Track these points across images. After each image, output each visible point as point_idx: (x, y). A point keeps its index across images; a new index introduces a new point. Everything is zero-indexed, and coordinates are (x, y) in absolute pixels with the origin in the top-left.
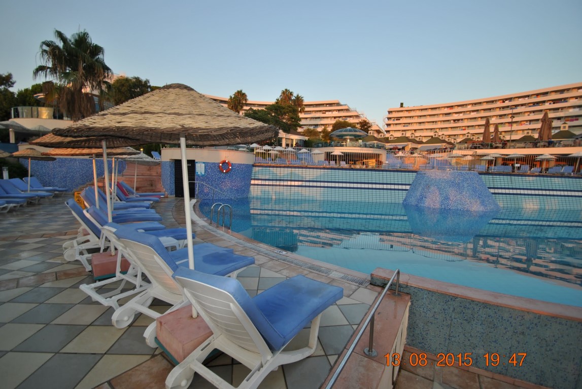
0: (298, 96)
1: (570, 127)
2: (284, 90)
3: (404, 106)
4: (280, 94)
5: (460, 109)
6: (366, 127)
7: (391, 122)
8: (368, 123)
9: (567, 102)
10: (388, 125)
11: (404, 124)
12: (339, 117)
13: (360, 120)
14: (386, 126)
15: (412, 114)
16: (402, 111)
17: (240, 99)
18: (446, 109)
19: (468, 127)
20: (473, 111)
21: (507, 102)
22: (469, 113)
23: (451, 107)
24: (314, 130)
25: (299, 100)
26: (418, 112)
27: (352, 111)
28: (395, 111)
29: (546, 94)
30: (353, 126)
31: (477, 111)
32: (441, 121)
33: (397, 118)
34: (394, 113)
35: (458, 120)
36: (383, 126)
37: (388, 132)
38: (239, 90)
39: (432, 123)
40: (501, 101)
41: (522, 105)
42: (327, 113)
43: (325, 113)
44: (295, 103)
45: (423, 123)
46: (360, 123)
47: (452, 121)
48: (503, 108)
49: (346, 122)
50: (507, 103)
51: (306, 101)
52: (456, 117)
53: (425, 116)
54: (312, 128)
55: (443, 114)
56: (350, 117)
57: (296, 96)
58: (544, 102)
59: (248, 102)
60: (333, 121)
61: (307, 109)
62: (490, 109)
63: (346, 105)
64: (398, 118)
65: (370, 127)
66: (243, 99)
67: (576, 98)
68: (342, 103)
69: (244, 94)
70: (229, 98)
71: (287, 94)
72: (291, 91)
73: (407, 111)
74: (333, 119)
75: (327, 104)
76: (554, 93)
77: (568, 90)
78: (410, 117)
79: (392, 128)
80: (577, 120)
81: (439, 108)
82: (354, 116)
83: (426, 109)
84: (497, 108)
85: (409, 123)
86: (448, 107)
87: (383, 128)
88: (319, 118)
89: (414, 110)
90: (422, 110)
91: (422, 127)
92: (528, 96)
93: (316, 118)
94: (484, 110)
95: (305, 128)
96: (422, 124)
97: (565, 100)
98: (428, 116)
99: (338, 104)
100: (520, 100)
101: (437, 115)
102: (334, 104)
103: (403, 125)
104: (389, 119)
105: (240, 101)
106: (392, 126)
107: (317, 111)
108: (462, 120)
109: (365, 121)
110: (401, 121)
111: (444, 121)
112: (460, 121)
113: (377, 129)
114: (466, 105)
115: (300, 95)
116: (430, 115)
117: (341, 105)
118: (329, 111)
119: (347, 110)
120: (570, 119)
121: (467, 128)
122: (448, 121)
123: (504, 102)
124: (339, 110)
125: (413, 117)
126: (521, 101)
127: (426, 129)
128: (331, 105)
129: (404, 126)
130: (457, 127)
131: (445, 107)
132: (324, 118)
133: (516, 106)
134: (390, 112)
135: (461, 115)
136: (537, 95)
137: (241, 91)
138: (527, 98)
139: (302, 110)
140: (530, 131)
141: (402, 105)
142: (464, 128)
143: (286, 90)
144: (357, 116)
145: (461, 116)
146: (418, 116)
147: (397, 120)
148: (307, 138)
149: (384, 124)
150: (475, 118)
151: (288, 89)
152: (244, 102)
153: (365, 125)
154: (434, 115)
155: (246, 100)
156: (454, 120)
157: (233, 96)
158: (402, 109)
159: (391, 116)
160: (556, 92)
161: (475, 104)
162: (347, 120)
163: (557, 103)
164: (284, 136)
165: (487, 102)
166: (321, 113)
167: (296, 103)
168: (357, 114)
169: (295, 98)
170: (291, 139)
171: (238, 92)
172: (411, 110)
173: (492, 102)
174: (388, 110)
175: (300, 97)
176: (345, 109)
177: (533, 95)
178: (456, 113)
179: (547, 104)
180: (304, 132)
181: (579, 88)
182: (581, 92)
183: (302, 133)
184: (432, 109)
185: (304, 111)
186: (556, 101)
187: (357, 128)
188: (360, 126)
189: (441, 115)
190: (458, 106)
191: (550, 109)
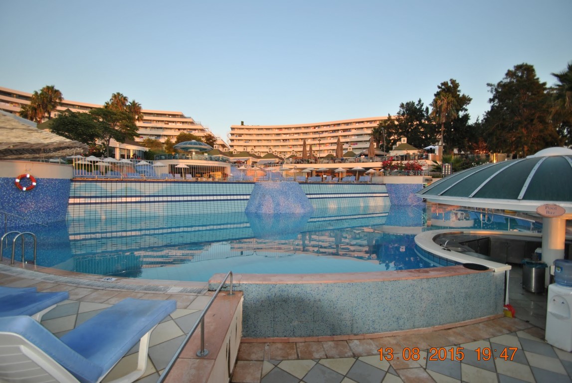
0: (134, 102)
1: (353, 149)
2: (116, 94)
3: (244, 124)
4: (111, 98)
5: (286, 131)
6: (211, 141)
7: (234, 137)
8: (213, 137)
10: (232, 140)
11: (246, 140)
12: (184, 129)
13: (206, 134)
14: (230, 141)
15: (251, 132)
16: (243, 129)
17: (51, 97)
18: (277, 130)
19: (293, 145)
20: (296, 133)
21: (317, 128)
22: (293, 134)
23: (280, 129)
24: (155, 140)
25: (135, 107)
26: (256, 130)
27: (197, 124)
28: (237, 128)
29: (339, 124)
30: (198, 139)
31: (298, 133)
32: (274, 140)
33: (239, 134)
34: (236, 130)
35: (286, 140)
36: (228, 141)
37: (232, 146)
38: (50, 85)
39: (267, 141)
40: (313, 127)
41: (326, 131)
42: (170, 124)
43: (168, 124)
44: (130, 110)
45: (261, 140)
46: (206, 136)
48: (315, 132)
49: (191, 135)
50: (317, 129)
51: (144, 109)
52: (284, 137)
53: (261, 134)
54: (153, 138)
55: (275, 134)
56: (195, 130)
57: (131, 102)
58: (338, 130)
59: (63, 102)
60: (178, 133)
61: (146, 117)
62: (306, 133)
63: (190, 118)
64: (240, 135)
65: (215, 141)
66: (56, 97)
67: (355, 129)
68: (186, 116)
69: (57, 92)
70: (33, 93)
71: (119, 99)
72: (124, 96)
73: (247, 129)
74: (177, 130)
75: (169, 115)
77: (351, 123)
78: (250, 134)
79: (235, 143)
80: (357, 144)
81: (272, 129)
82: (199, 129)
83: (262, 129)
84: (311, 132)
85: (250, 140)
87: (228, 143)
88: (161, 128)
89: (253, 129)
90: (259, 129)
91: (260, 143)
92: (329, 125)
93: (158, 128)
94: (303, 133)
95: (145, 138)
97: (349, 130)
98: (264, 135)
99: (182, 116)
100: (325, 127)
101: (271, 134)
102: (178, 115)
104: (232, 134)
105: (51, 99)
106: (235, 141)
107: (159, 121)
108: (289, 140)
109: (210, 136)
110: (243, 137)
111: (276, 140)
113: (222, 143)
114: (290, 128)
115: (136, 102)
117: (185, 118)
118: (173, 122)
119: (192, 123)
120: (353, 143)
121: (292, 147)
122: (279, 140)
123: (315, 128)
124: (183, 122)
125: (252, 134)
126: (325, 129)
127: (263, 146)
128: (174, 116)
129: (245, 142)
130: (286, 146)
131: (276, 129)
132: (166, 128)
133: (323, 132)
134: (233, 129)
135: (288, 136)
136: (334, 125)
137: (53, 87)
138: (328, 127)
139: (140, 119)
140: (331, 151)
141: (242, 123)
142: (290, 146)
143: (119, 94)
144: (202, 130)
145: (287, 137)
146: (256, 134)
148: (147, 149)
149: (228, 139)
150: (297, 139)
151: (121, 93)
152: (57, 101)
153: (211, 139)
154: (268, 134)
155: (60, 99)
156: (283, 140)
157: (39, 92)
158: (242, 127)
159: (233, 132)
160: (344, 124)
161: (297, 128)
162: (192, 133)
164: (117, 146)
165: (304, 127)
166: (164, 123)
167: (132, 110)
168: (202, 128)
169: (130, 104)
170: (127, 150)
171: (48, 88)
172: (251, 129)
173: (308, 127)
174: (231, 126)
175: (136, 103)
176: (189, 122)
177: (331, 125)
178: (284, 134)
179: (340, 132)
180: (143, 142)
181: (356, 123)
182: (358, 126)
183: (141, 143)
184: (266, 129)
185: (142, 120)
186: (345, 130)
187: (202, 141)
188: (206, 140)
189: (274, 135)
190: (285, 128)
191: (341, 136)
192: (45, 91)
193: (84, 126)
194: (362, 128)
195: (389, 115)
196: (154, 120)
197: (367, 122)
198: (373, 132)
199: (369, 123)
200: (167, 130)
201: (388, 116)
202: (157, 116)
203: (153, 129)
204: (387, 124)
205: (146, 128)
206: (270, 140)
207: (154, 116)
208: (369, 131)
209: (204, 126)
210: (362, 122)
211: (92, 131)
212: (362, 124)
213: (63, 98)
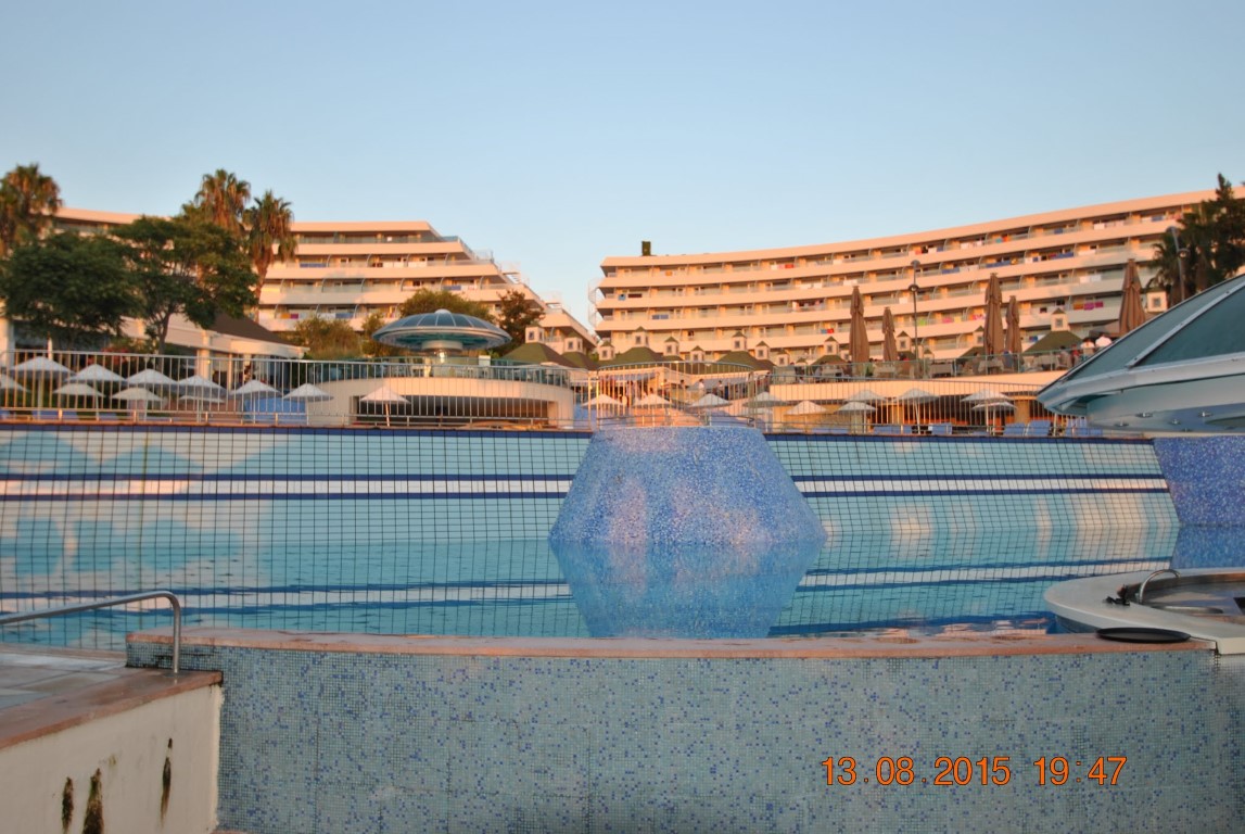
0: (268, 197)
1: (1072, 325)
2: (213, 174)
3: (652, 252)
4: (198, 189)
5: (814, 269)
6: (523, 316)
7: (613, 302)
8: (532, 303)
9: (1072, 255)
10: (606, 312)
11: (656, 309)
12: (434, 280)
13: (503, 293)
14: (598, 314)
15: (677, 278)
16: (646, 268)
17: (27, 200)
18: (775, 267)
19: (840, 322)
20: (850, 275)
21: (932, 251)
22: (837, 280)
23: (789, 261)
24: (336, 324)
25: (272, 215)
26: (694, 271)
27: (478, 262)
28: (627, 268)
29: (1022, 231)
30: (478, 311)
32: (764, 304)
33: (632, 289)
34: (621, 274)
35: (812, 302)
36: (589, 316)
37: (605, 334)
38: (26, 164)
39: (738, 310)
40: (919, 249)
41: (971, 262)
42: (387, 265)
43: (380, 265)
44: (257, 226)
45: (713, 307)
47: (795, 304)
48: (925, 267)
50: (934, 256)
51: (300, 220)
52: (805, 291)
53: (716, 286)
54: (329, 317)
55: (768, 282)
56: (470, 280)
57: (261, 198)
59: (62, 213)
60: (408, 295)
61: (304, 248)
63: (454, 239)
64: (636, 292)
65: (536, 315)
66: (41, 199)
67: (1093, 245)
68: (441, 233)
69: (45, 182)
71: (223, 191)
72: (239, 178)
73: (662, 267)
74: (410, 286)
75: (386, 234)
76: (1041, 231)
77: (1072, 223)
78: (673, 288)
79: (618, 322)
80: (1100, 305)
81: (755, 262)
82: (486, 277)
83: (718, 265)
85: (671, 309)
86: (779, 261)
87: (590, 324)
88: (357, 281)
89: (683, 266)
90: (706, 266)
91: (711, 320)
92: (981, 237)
93: (347, 282)
94: (879, 272)
95: (305, 316)
96: (709, 312)
97: (1066, 250)
98: (727, 288)
99: (428, 236)
100: (965, 246)
101: (752, 283)
102: (414, 233)
103: (654, 313)
104: (607, 291)
105: (27, 205)
106: (617, 316)
107: (351, 257)
108: (821, 300)
109: (520, 297)
110: (646, 300)
111: (773, 304)
112: (818, 306)
113: (565, 323)
114: (830, 256)
115: (276, 196)
116: (731, 285)
117: (439, 240)
118: (397, 257)
119: (461, 257)
120: (1085, 302)
121: (836, 327)
122: (784, 303)
123: (925, 251)
124: (431, 257)
125: (681, 288)
126: (967, 250)
127: (723, 329)
128: (401, 235)
129: (655, 317)
130: (810, 323)
131: (772, 261)
132: (375, 281)
133: (957, 264)
134: (609, 270)
135: (818, 285)
136: (1005, 234)
137: (34, 170)
138: (979, 243)
139: (285, 251)
141: (646, 248)
142: (829, 326)
143: (222, 174)
144: (496, 280)
145: (817, 290)
146: (696, 287)
147: (631, 296)
149: (594, 310)
151: (229, 172)
152: (46, 211)
153: (521, 309)
154: (743, 284)
155: (54, 204)
156: (801, 303)
158: (647, 261)
159: (611, 282)
160: (1045, 227)
161: (854, 254)
162: (454, 293)
163: (1051, 257)
164: (205, 342)
165: (884, 250)
166: (365, 263)
167: (263, 224)
168: (494, 273)
169: (257, 206)
170: (235, 355)
171: (21, 172)
172: (675, 267)
173: (897, 249)
174: (602, 262)
175: (276, 202)
176: (451, 255)
177: (989, 235)
178: (803, 280)
179: (1028, 261)
180: (296, 333)
181: (1096, 220)
182: (1101, 231)
183: (289, 337)
184: (736, 264)
185: (293, 257)
186: (1047, 253)
187: (490, 319)
188: (505, 313)
189: (764, 286)
190: (809, 258)
191: (1037, 276)
192: (12, 182)
193: (86, 273)
194: (1121, 241)
195: (1221, 179)
196: (335, 257)
197: (1142, 213)
198: (1163, 251)
199: (1147, 220)
200: (377, 286)
201: (1216, 185)
202: (346, 242)
203: (333, 288)
204: (1215, 218)
205: (310, 282)
206: (749, 305)
207: (336, 242)
208: (1148, 253)
209: (504, 265)
210: (1122, 216)
211: (107, 290)
212: (1120, 224)
213: (60, 201)
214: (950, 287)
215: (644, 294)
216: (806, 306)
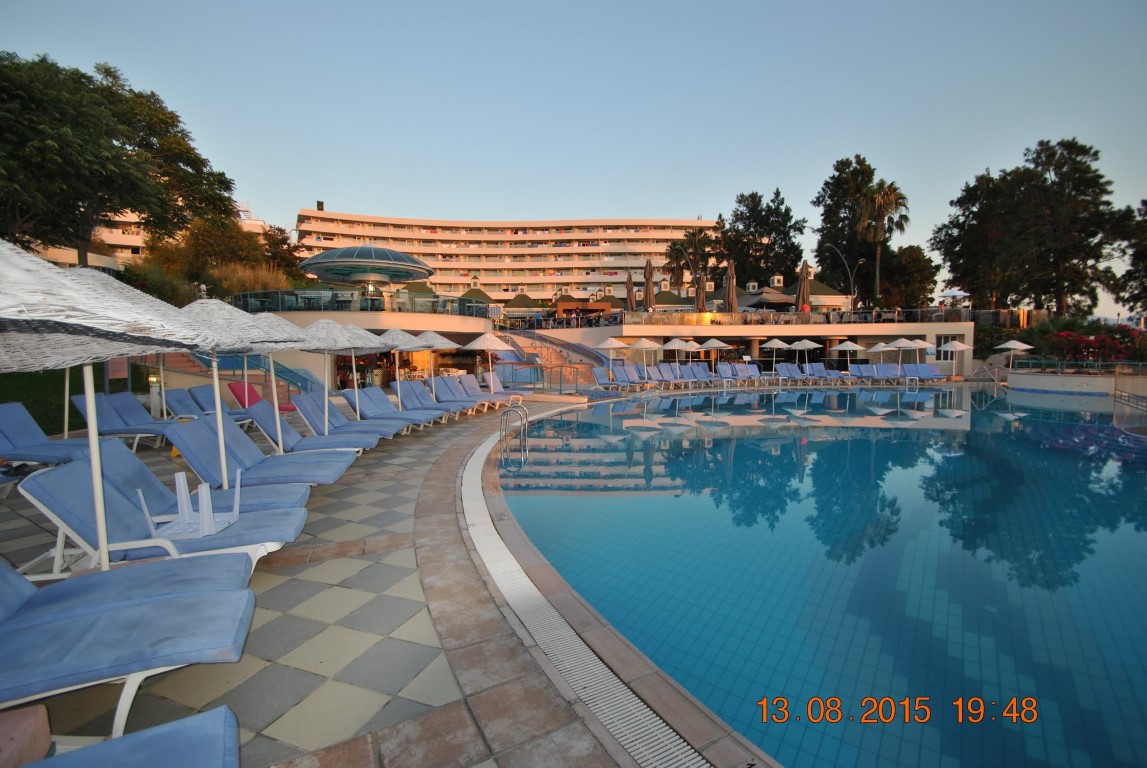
5: (448, 235)
9: (595, 245)
15: (358, 230)
16: (327, 220)
18: (424, 231)
19: (470, 270)
20: (472, 242)
21: (519, 233)
22: (463, 244)
23: (433, 228)
28: (312, 218)
29: (568, 229)
31: (479, 242)
33: (325, 234)
34: (313, 221)
35: (451, 256)
40: (513, 231)
41: (542, 242)
47: (439, 257)
48: (516, 243)
50: (520, 236)
52: (445, 248)
53: (384, 238)
55: (419, 240)
62: (495, 243)
64: (328, 236)
67: (605, 241)
73: (344, 222)
76: (578, 230)
77: (594, 228)
78: (354, 237)
80: (616, 274)
81: (410, 226)
83: (385, 225)
84: (507, 241)
86: (425, 227)
89: (360, 223)
90: (377, 225)
92: (547, 229)
94: (488, 242)
97: (594, 242)
98: (392, 241)
100: (539, 233)
101: (409, 239)
104: (306, 233)
108: (457, 256)
110: (336, 243)
111: (425, 255)
112: (453, 259)
114: (457, 229)
116: (394, 239)
120: (608, 271)
121: (467, 273)
122: (433, 255)
123: (516, 233)
125: (359, 237)
126: (539, 236)
130: (450, 269)
131: (421, 227)
133: (534, 242)
135: (452, 246)
136: (558, 229)
138: (546, 232)
141: (320, 206)
142: (462, 272)
145: (453, 249)
146: (371, 237)
147: (325, 239)
150: (479, 256)
154: (402, 240)
156: (444, 256)
159: (309, 227)
160: (582, 227)
161: (472, 229)
163: (584, 245)
165: (489, 229)
172: (356, 223)
173: (497, 230)
177: (553, 228)
178: (443, 241)
179: (576, 245)
181: (606, 227)
182: (610, 234)
184: (397, 226)
186: (585, 242)
189: (416, 242)
190: (445, 228)
191: (579, 254)
199: (632, 231)
212: (618, 231)
214: (532, 255)
215: (335, 239)
216: (447, 258)
